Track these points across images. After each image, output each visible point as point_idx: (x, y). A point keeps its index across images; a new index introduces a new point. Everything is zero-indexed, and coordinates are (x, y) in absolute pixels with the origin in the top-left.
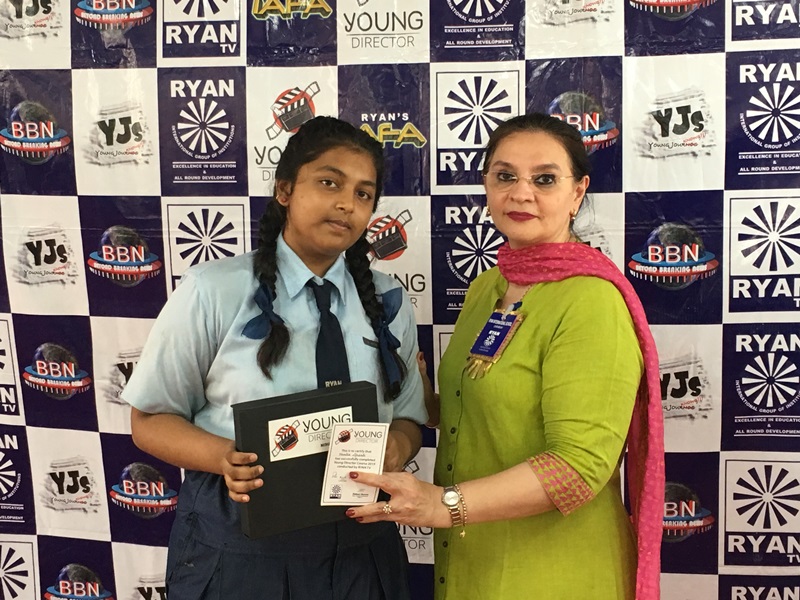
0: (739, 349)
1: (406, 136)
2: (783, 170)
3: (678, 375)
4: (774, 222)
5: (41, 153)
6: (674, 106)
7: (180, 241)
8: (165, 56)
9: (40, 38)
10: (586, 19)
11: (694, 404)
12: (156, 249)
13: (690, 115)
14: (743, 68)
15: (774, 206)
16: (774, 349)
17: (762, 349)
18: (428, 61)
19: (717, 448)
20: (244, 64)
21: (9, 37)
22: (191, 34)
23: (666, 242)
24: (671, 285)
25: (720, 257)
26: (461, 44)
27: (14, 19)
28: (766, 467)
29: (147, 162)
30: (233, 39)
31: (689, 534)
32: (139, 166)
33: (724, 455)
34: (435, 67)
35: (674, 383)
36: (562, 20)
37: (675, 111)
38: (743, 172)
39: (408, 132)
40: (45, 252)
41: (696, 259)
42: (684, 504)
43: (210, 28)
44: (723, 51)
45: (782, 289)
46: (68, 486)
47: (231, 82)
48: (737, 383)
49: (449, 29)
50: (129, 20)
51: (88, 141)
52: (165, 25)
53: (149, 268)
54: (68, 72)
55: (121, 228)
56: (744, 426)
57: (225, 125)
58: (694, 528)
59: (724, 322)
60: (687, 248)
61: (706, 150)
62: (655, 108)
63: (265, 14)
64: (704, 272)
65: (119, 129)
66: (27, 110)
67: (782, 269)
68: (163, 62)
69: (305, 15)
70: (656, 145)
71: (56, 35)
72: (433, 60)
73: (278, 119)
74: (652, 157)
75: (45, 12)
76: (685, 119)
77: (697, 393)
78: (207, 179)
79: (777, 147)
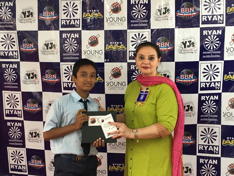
0: (202, 99)
1: (121, 48)
2: (214, 56)
3: (187, 106)
4: (211, 69)
5: (30, 51)
6: (187, 41)
7: (65, 73)
8: (61, 28)
9: (30, 23)
10: (166, 19)
11: (191, 113)
12: (59, 76)
13: (191, 43)
14: (204, 31)
15: (211, 65)
16: (210, 99)
17: (207, 99)
18: (127, 29)
19: (197, 123)
20: (81, 30)
21: (22, 23)
22: (68, 22)
23: (185, 74)
24: (186, 84)
25: (198, 78)
26: (135, 25)
27: (24, 18)
28: (208, 128)
29: (57, 54)
30: (78, 23)
31: (189, 145)
32: (55, 55)
33: (198, 125)
34: (128, 31)
35: (187, 108)
36: (160, 19)
37: (187, 42)
38: (204, 57)
39: (121, 47)
40: (31, 76)
41: (192, 78)
42: (188, 137)
43: (73, 21)
44: (199, 27)
45: (213, 85)
46: (34, 136)
47: (78, 34)
48: (201, 107)
49: (132, 21)
50: (52, 18)
51: (42, 49)
52: (61, 20)
53: (57, 80)
54: (37, 31)
55: (50, 70)
56: (203, 118)
57: (76, 45)
58: (190, 143)
59: (199, 93)
60: (190, 75)
61: (195, 51)
62: (183, 41)
63: (86, 17)
64: (194, 81)
65: (50, 46)
66: (26, 41)
67: (213, 80)
68: (61, 29)
69: (96, 18)
70: (183, 50)
71: (34, 22)
72: (128, 29)
73: (89, 43)
74: (182, 53)
75: (31, 16)
76: (190, 44)
77: (192, 110)
78: (72, 58)
79: (212, 51)
